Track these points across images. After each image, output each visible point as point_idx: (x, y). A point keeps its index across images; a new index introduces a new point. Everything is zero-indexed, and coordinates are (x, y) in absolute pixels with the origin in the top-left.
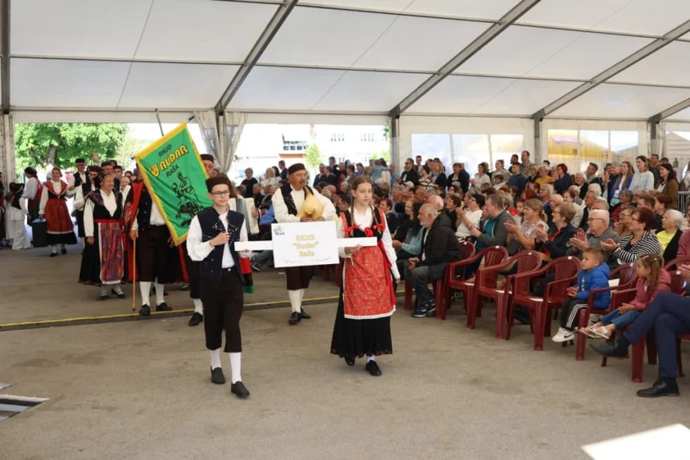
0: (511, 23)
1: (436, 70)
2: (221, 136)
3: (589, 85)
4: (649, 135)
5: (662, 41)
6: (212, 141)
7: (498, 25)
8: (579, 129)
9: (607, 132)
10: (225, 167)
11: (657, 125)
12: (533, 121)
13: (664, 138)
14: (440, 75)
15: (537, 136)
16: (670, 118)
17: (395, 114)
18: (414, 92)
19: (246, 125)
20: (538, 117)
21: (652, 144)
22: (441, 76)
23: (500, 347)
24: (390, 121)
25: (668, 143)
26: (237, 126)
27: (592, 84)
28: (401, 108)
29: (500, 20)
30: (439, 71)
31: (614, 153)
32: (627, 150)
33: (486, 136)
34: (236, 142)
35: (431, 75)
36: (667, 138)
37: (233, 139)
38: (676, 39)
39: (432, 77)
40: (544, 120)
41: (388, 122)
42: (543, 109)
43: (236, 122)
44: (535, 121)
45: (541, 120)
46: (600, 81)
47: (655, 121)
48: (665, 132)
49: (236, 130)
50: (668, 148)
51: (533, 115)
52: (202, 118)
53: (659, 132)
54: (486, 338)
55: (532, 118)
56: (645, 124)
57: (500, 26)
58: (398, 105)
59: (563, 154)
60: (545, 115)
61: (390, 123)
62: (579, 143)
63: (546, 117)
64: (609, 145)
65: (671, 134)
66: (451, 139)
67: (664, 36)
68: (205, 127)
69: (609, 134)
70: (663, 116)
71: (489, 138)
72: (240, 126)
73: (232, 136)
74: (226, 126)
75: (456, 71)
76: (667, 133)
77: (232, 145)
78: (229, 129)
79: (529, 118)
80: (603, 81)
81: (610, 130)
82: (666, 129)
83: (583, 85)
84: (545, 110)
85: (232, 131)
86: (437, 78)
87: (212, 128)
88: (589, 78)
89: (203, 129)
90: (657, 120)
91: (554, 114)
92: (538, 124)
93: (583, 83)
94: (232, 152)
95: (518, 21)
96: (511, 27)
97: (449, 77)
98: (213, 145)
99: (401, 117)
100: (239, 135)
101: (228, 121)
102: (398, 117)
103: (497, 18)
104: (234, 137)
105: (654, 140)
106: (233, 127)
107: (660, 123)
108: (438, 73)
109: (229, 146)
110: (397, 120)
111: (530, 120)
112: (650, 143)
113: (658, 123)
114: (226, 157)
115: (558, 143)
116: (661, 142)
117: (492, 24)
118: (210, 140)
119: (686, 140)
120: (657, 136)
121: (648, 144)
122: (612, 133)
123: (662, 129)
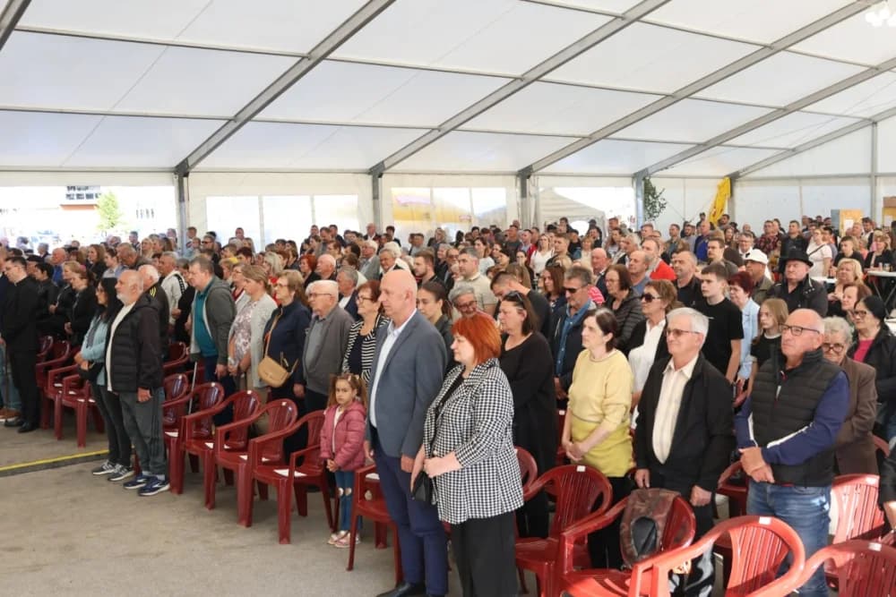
0: (324, 57)
1: (231, 115)
3: (436, 134)
4: (518, 191)
5: (521, 83)
7: (306, 60)
8: (430, 186)
9: (467, 190)
11: (528, 180)
12: (370, 177)
13: (536, 196)
14: (237, 122)
15: (376, 197)
16: (545, 170)
17: (182, 171)
18: (205, 143)
20: (377, 172)
21: (522, 204)
22: (238, 124)
23: (234, 542)
24: (176, 180)
25: (541, 202)
27: (440, 132)
28: (190, 163)
29: (310, 53)
30: (236, 116)
31: (477, 215)
32: (494, 212)
33: (308, 198)
35: (224, 122)
36: (541, 196)
38: (537, 79)
39: (227, 124)
40: (384, 176)
41: (173, 181)
42: (383, 162)
44: (374, 177)
45: (380, 176)
46: (448, 129)
47: (525, 174)
48: (538, 188)
50: (541, 208)
51: (371, 169)
53: (530, 189)
54: (223, 526)
55: (369, 174)
56: (513, 179)
57: (310, 61)
58: (186, 159)
59: (413, 219)
60: (385, 169)
61: (177, 184)
62: (432, 204)
63: (388, 171)
64: (472, 206)
65: (546, 191)
66: (261, 203)
67: (523, 75)
69: (470, 192)
70: (534, 169)
71: (312, 200)
75: (257, 117)
76: (541, 190)
79: (365, 173)
80: (453, 129)
81: (471, 187)
82: (539, 184)
83: (427, 134)
84: (385, 163)
86: (233, 125)
88: (436, 125)
90: (528, 174)
91: (396, 168)
92: (377, 181)
93: (428, 131)
95: (332, 56)
96: (324, 62)
97: (249, 124)
99: (190, 174)
102: (186, 175)
103: (305, 51)
105: (525, 199)
107: (532, 177)
108: (235, 119)
110: (185, 179)
111: (366, 175)
112: (520, 202)
113: (529, 177)
115: (405, 205)
116: (533, 201)
117: (299, 59)
119: (564, 198)
120: (528, 194)
121: (518, 204)
122: (474, 190)
123: (534, 185)
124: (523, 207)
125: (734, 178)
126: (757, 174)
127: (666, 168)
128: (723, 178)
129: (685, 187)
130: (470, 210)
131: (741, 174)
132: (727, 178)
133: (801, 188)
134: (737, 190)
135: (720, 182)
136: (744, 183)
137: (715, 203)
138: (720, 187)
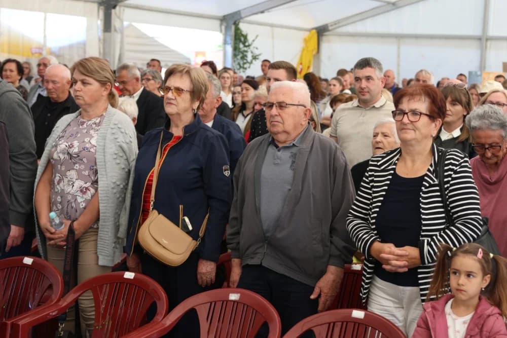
4: (100, 23)
9: (42, 14)
11: (113, 11)
13: (122, 33)
21: (104, 40)
25: (126, 40)
31: (50, 49)
32: (71, 47)
36: (126, 32)
47: (110, 4)
48: (122, 22)
50: (126, 47)
53: (115, 22)
56: (95, 6)
64: (45, 37)
65: (130, 26)
69: (45, 19)
76: (126, 23)
81: (45, 11)
82: (124, 17)
90: (113, 3)
105: (107, 34)
107: (117, 8)
112: (102, 37)
113: (114, 7)
116: (118, 37)
120: (113, 29)
121: (100, 40)
122: (50, 16)
123: (119, 18)
124: (106, 44)
125: (321, 31)
126: (350, 29)
127: (262, 12)
128: (310, 30)
129: (273, 38)
130: (42, 41)
131: (330, 28)
132: (314, 31)
133: (399, 48)
134: (325, 46)
135: (306, 34)
136: (332, 38)
137: (301, 58)
138: (306, 41)
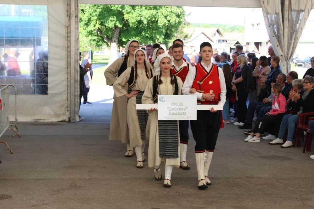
2: (286, 22)
6: (275, 27)
10: (288, 54)
19: (312, 10)
26: (303, 11)
34: (302, 29)
37: (298, 25)
43: (302, 8)
49: (302, 15)
52: (266, 3)
68: (270, 11)
72: (306, 11)
73: (297, 21)
74: (291, 10)
77: (296, 31)
78: (294, 14)
85: (298, 16)
87: (276, 13)
89: (267, 13)
94: (296, 39)
98: (276, 31)
100: (305, 20)
101: (294, 6)
104: (299, 22)
106: (299, 12)
109: (294, 33)
114: (289, 44)
118: (273, 25)
